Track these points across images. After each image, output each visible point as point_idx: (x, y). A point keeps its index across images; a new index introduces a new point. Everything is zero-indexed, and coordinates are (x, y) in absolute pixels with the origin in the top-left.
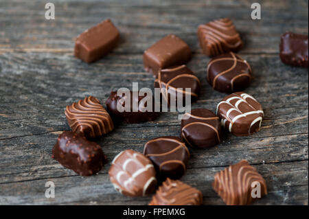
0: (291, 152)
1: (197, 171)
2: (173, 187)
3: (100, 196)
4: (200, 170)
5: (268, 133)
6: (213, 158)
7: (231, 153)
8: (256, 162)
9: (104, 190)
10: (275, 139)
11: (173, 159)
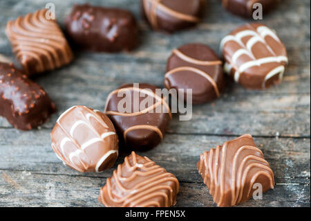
1: (181, 139)
2: (137, 169)
3: (38, 165)
4: (184, 137)
5: (292, 88)
6: (206, 120)
7: (233, 116)
8: (266, 133)
9: (45, 154)
10: (299, 99)
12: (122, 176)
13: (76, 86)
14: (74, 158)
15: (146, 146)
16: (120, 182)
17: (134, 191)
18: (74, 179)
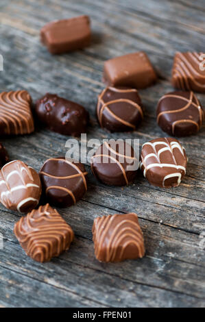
0: (196, 222)
2: (45, 215)
4: (93, 206)
5: (185, 192)
6: (113, 198)
7: (133, 200)
8: (153, 218)
10: (187, 201)
12: (32, 217)
13: (29, 150)
14: (4, 196)
15: (60, 203)
16: (29, 221)
17: (36, 230)
18: (3, 214)
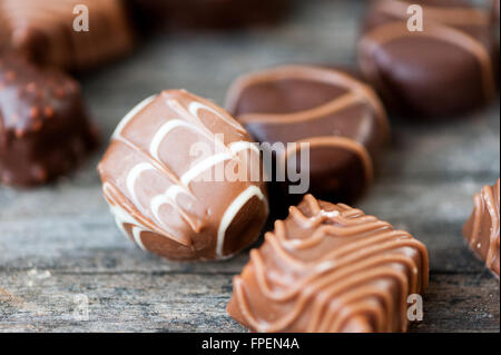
2: (325, 221)
3: (66, 255)
11: (330, 134)
12: (287, 237)
14: (165, 208)
16: (286, 251)
17: (324, 266)
18: (161, 281)
